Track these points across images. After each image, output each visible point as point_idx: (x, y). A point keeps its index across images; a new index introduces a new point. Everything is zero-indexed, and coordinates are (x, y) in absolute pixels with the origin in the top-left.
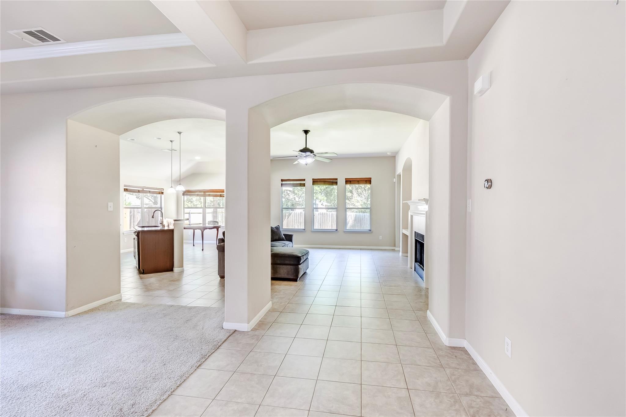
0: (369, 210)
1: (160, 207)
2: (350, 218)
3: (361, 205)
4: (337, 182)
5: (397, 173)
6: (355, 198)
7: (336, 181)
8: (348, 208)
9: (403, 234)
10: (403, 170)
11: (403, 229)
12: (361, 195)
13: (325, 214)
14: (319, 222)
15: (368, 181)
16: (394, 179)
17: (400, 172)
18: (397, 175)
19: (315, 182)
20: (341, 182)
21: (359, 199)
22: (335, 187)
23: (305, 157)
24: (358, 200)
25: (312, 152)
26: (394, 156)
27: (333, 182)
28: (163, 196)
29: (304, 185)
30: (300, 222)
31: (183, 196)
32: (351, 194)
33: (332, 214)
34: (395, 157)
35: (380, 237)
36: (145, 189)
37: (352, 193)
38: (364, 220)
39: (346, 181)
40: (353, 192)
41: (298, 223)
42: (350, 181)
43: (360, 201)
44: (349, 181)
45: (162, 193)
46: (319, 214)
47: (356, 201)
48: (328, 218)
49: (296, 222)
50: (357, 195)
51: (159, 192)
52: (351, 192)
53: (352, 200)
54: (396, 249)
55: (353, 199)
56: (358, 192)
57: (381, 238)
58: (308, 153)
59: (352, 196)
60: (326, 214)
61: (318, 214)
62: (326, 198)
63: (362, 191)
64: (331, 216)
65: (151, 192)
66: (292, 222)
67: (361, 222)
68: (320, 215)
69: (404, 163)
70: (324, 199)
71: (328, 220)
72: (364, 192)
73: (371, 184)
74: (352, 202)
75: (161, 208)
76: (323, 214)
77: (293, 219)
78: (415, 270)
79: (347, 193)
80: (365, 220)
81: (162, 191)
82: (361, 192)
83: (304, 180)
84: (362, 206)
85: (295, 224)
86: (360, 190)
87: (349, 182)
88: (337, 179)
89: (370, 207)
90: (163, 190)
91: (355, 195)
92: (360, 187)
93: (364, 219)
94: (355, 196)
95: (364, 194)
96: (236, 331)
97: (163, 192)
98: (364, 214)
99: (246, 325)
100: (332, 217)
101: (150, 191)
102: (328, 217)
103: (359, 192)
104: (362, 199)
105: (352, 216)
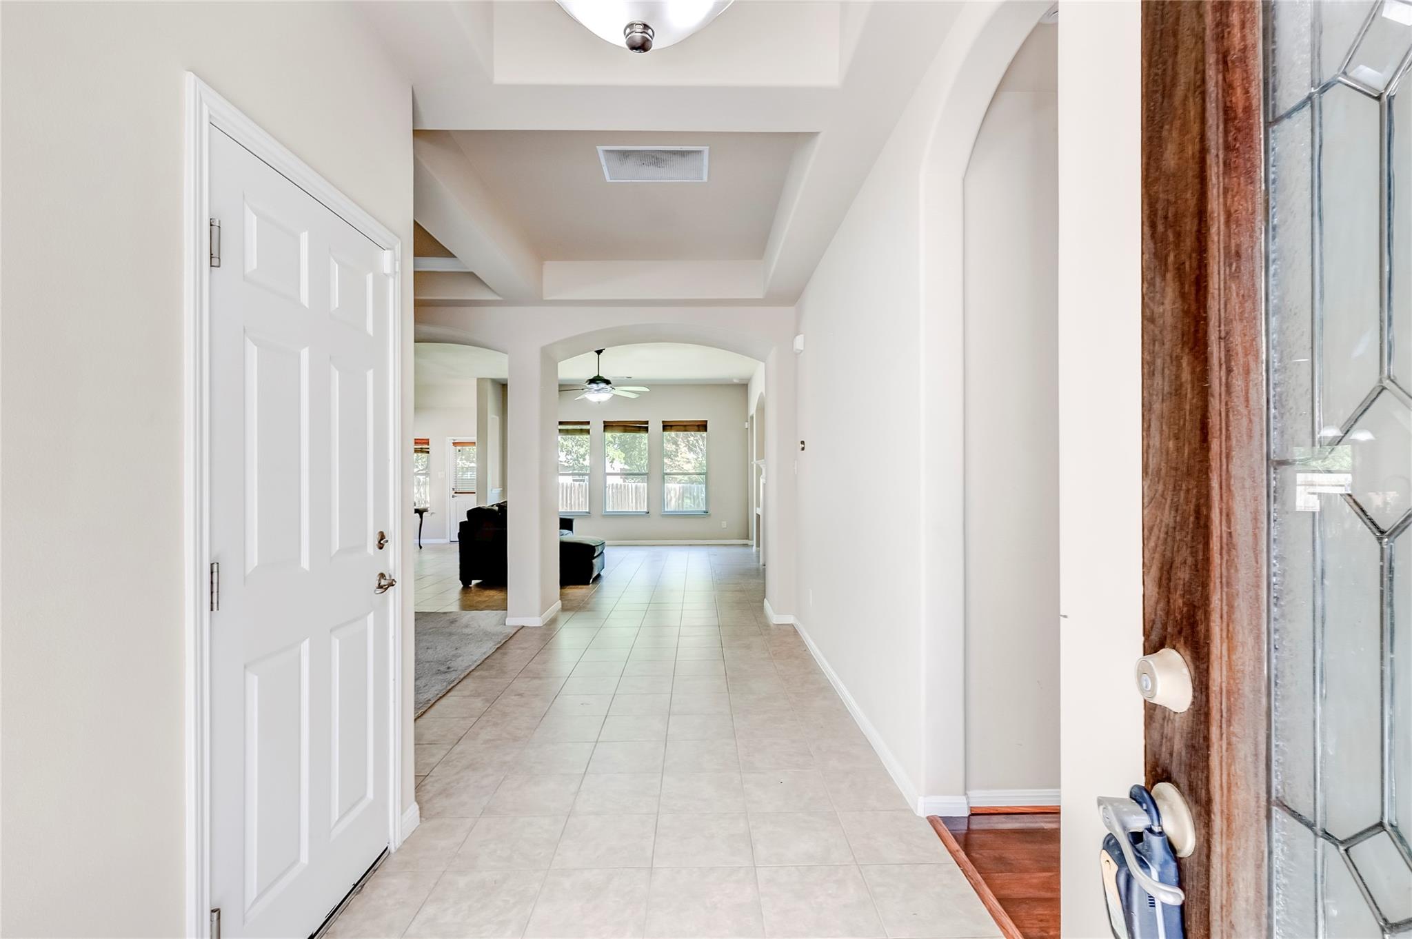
0: (704, 477)
2: (671, 494)
3: (694, 467)
4: (647, 428)
5: (749, 413)
6: (683, 455)
7: (647, 425)
8: (667, 474)
9: (757, 515)
10: (757, 410)
12: (694, 449)
13: (623, 487)
15: (702, 426)
16: (746, 423)
17: (753, 412)
18: (750, 417)
19: (608, 426)
20: (655, 426)
21: (691, 456)
22: (644, 435)
23: (596, 390)
24: (688, 459)
25: (607, 382)
26: (744, 385)
27: (642, 427)
32: (674, 446)
33: (636, 487)
34: (747, 385)
35: (722, 522)
39: (663, 426)
40: (679, 443)
42: (671, 426)
43: (693, 462)
44: (667, 426)
47: (685, 460)
50: (686, 448)
52: (675, 443)
53: (676, 459)
54: (749, 542)
55: (677, 455)
56: (688, 441)
57: (724, 524)
58: (602, 385)
59: (677, 450)
60: (625, 487)
62: (623, 455)
63: (697, 442)
69: (758, 397)
70: (620, 456)
73: (706, 431)
74: (677, 463)
76: (619, 487)
79: (665, 444)
83: (588, 423)
84: (695, 469)
88: (647, 422)
89: (706, 470)
91: (683, 448)
94: (683, 450)
96: (523, 627)
99: (538, 618)
103: (691, 442)
104: (696, 457)
105: (675, 489)
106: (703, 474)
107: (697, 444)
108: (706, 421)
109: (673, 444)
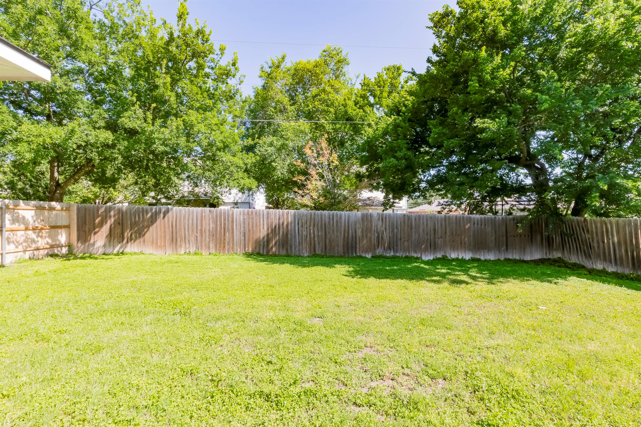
14: (242, 229)
30: (201, 230)
41: (197, 233)
46: (240, 214)
48: (260, 222)
49: (193, 230)
61: (238, 213)
64: (265, 217)
66: (183, 230)
68: (244, 214)
71: (260, 225)
77: (184, 224)
85: (189, 235)
100: (268, 218)
102: (260, 218)
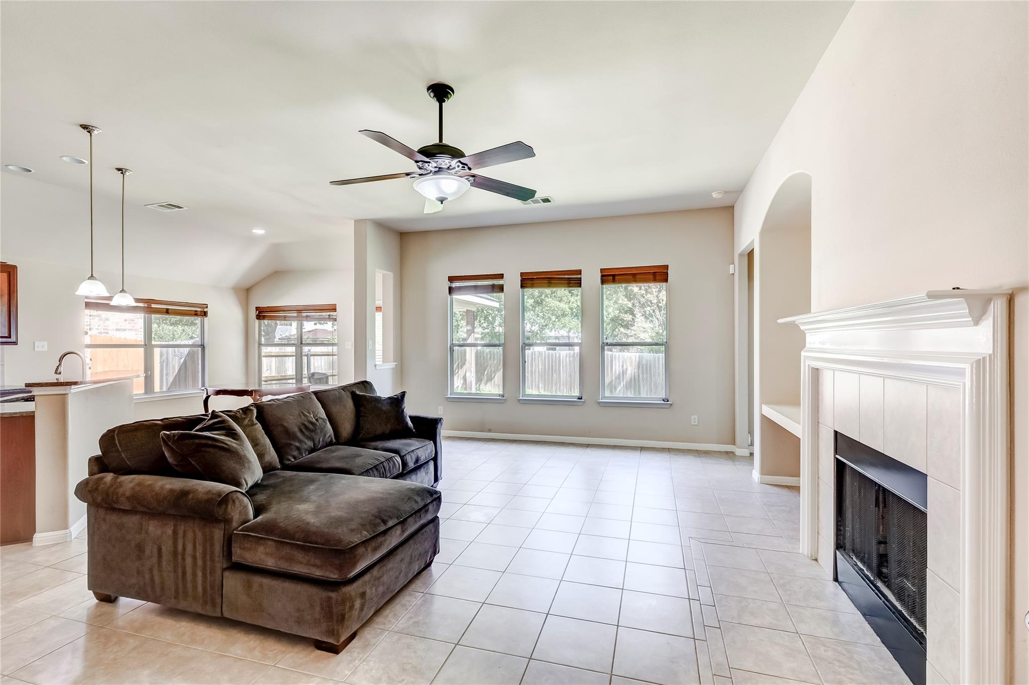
0: (663, 348)
1: (200, 344)
2: (629, 364)
3: (652, 337)
4: (581, 278)
5: (742, 245)
7: (579, 276)
8: (607, 344)
9: (765, 420)
10: (763, 232)
11: (764, 404)
15: (662, 273)
16: (731, 266)
17: (753, 241)
18: (741, 255)
19: (527, 280)
20: (591, 278)
21: (648, 325)
23: (435, 173)
24: (644, 328)
26: (731, 206)
27: (572, 279)
28: (206, 319)
29: (501, 288)
31: (257, 321)
34: (733, 204)
35: (693, 417)
36: (153, 306)
37: (634, 315)
38: (657, 367)
39: (602, 276)
40: (635, 312)
42: (614, 276)
43: (649, 331)
44: (609, 277)
45: (205, 314)
51: (197, 311)
53: (632, 328)
54: (740, 453)
55: (634, 325)
57: (697, 420)
59: (633, 319)
63: (654, 311)
65: (170, 311)
67: (650, 370)
69: (769, 205)
72: (657, 312)
73: (667, 280)
75: (202, 345)
78: (836, 579)
79: (605, 303)
80: (659, 368)
81: (205, 310)
82: (651, 311)
83: (501, 276)
84: (653, 339)
86: (649, 308)
87: (611, 278)
88: (579, 272)
89: (665, 340)
90: (207, 307)
91: (639, 318)
92: (649, 303)
93: (657, 365)
94: (639, 320)
95: (658, 317)
97: (207, 312)
98: (657, 355)
101: (167, 309)
104: (652, 326)
105: (631, 358)
106: (662, 345)
107: (653, 314)
108: (666, 267)
109: (630, 314)
